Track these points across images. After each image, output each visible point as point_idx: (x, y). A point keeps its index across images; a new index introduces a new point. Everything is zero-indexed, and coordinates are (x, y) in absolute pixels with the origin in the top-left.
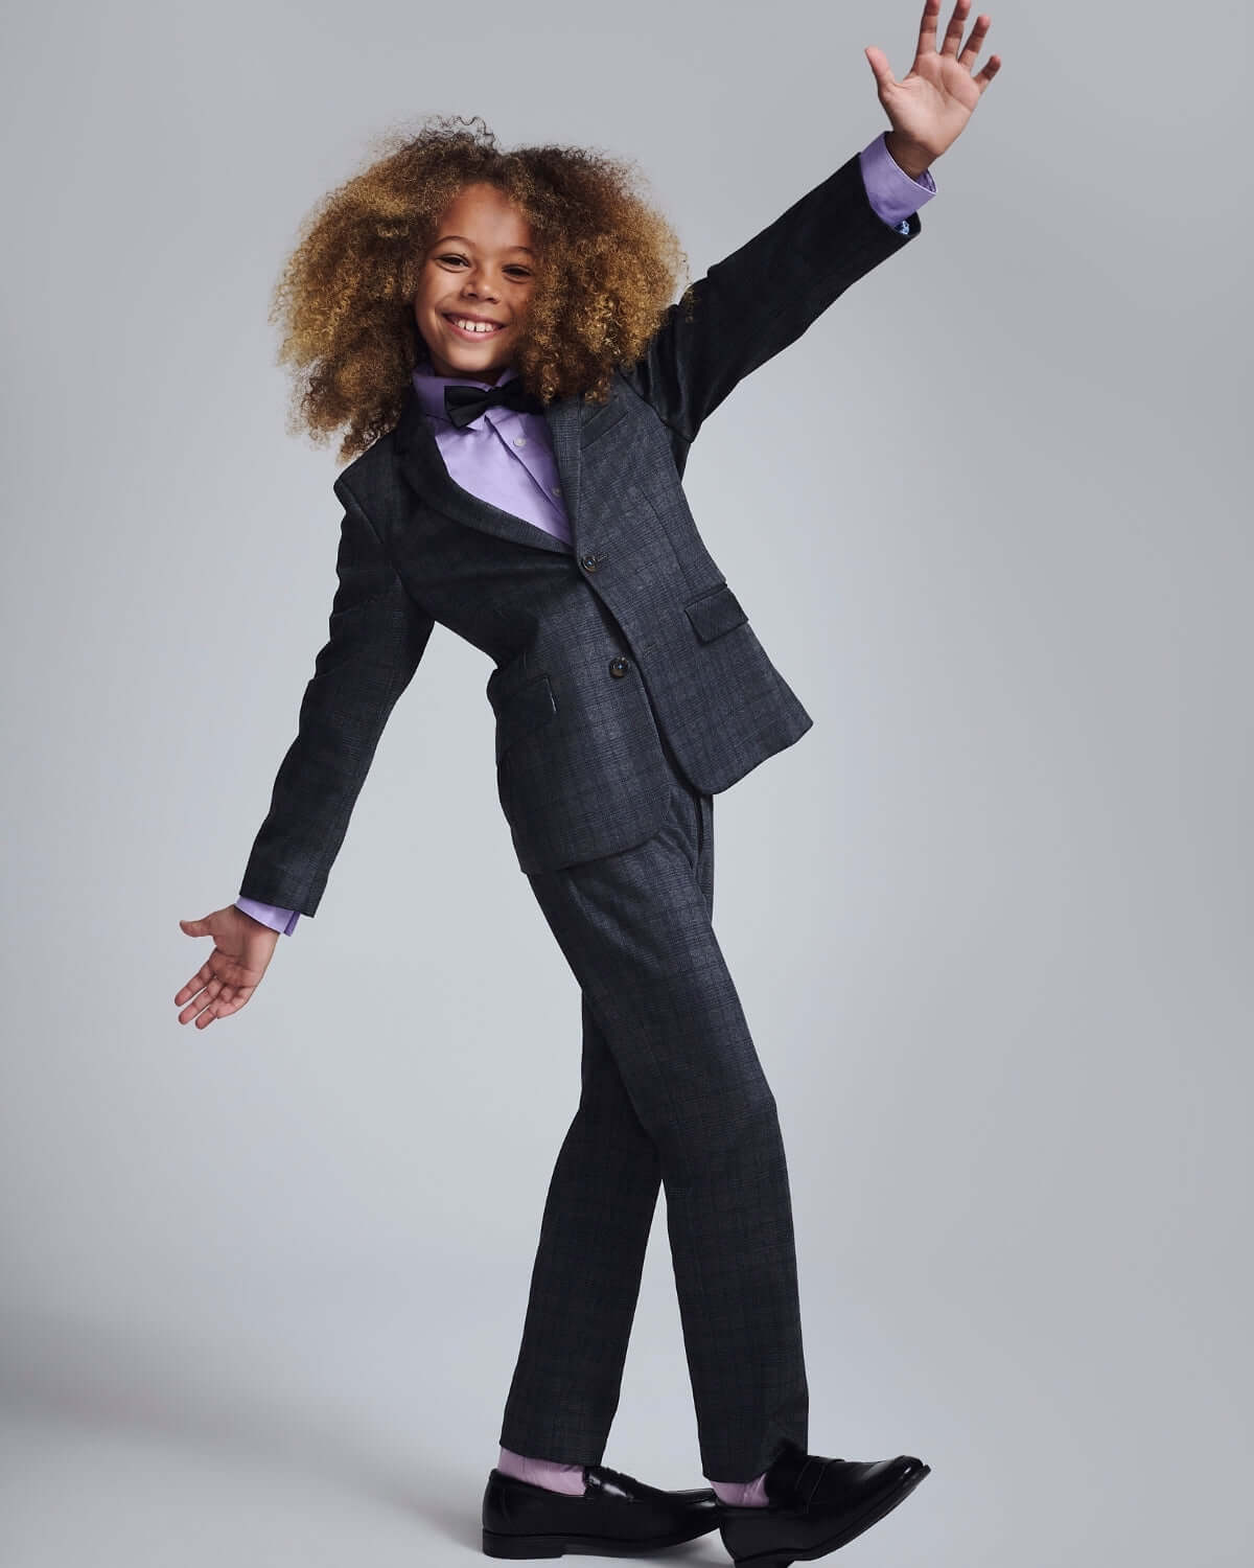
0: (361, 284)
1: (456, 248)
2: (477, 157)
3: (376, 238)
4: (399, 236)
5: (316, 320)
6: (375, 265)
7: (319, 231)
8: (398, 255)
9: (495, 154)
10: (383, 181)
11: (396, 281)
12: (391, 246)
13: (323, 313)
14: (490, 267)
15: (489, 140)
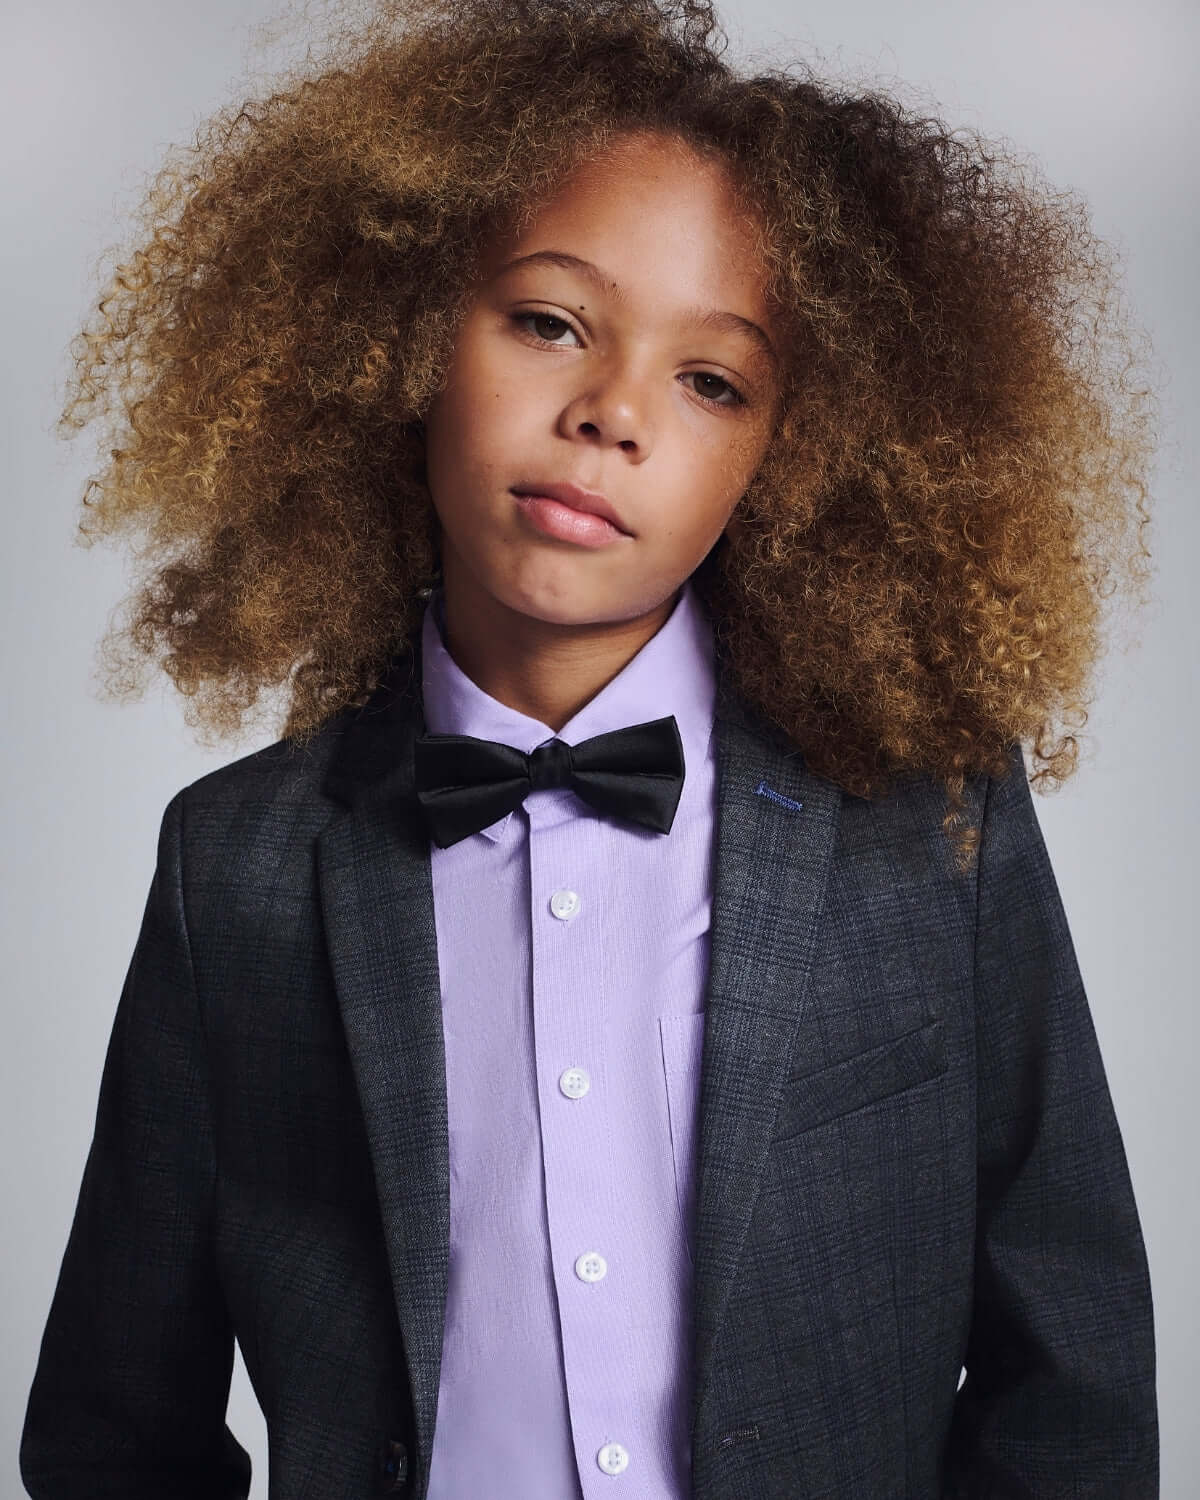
0: (300, 356)
1: (557, 291)
2: (660, 64)
3: (351, 239)
4: (414, 245)
5: (172, 443)
6: (338, 312)
7: (207, 203)
8: (409, 289)
9: (713, 66)
10: (400, 93)
11: (392, 359)
12: (387, 267)
13: (193, 429)
14: (646, 353)
15: (698, 25)
